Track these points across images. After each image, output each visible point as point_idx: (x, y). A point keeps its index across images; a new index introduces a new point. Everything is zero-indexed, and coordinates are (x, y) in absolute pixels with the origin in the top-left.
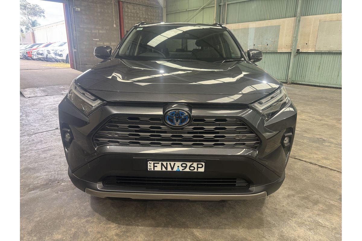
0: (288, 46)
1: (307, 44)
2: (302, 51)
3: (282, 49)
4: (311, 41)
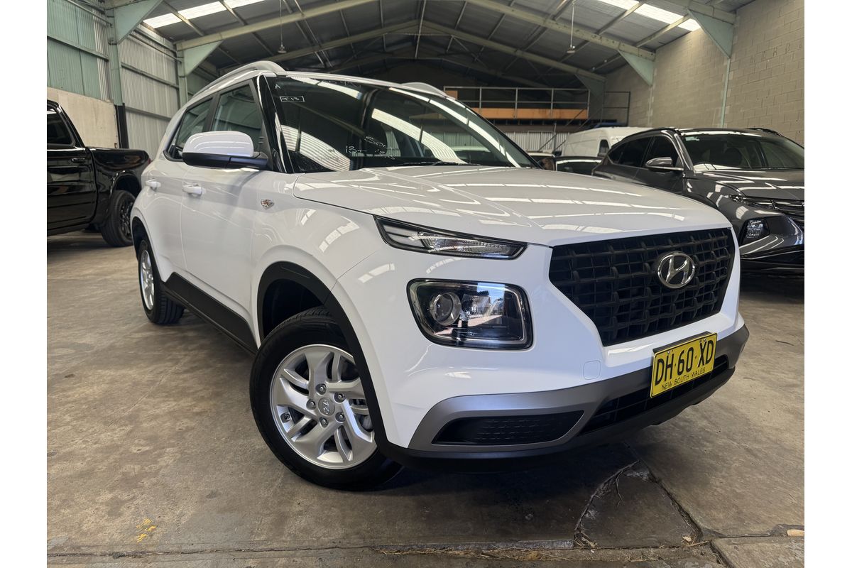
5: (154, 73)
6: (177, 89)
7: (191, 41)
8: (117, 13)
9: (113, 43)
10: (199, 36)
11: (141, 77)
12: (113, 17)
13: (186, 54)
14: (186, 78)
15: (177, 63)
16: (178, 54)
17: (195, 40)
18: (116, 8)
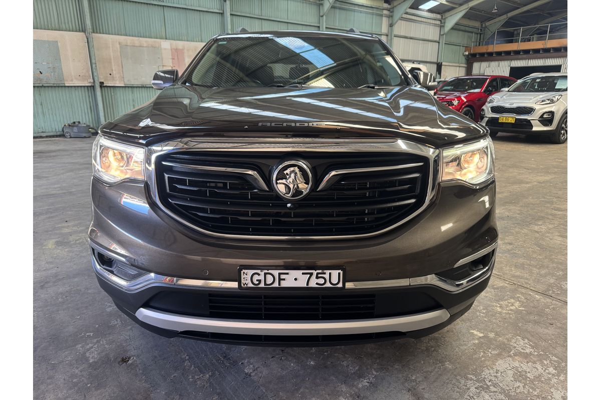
0: (83, 76)
1: (110, 74)
2: (108, 85)
3: (72, 80)
4: (115, 71)
5: (421, 37)
6: (439, 43)
7: (451, 12)
8: (395, 10)
9: (391, 26)
10: (455, 8)
11: (411, 40)
12: (393, 12)
13: (447, 21)
14: (444, 36)
15: (442, 27)
16: (443, 21)
17: (453, 11)
18: (395, 6)
